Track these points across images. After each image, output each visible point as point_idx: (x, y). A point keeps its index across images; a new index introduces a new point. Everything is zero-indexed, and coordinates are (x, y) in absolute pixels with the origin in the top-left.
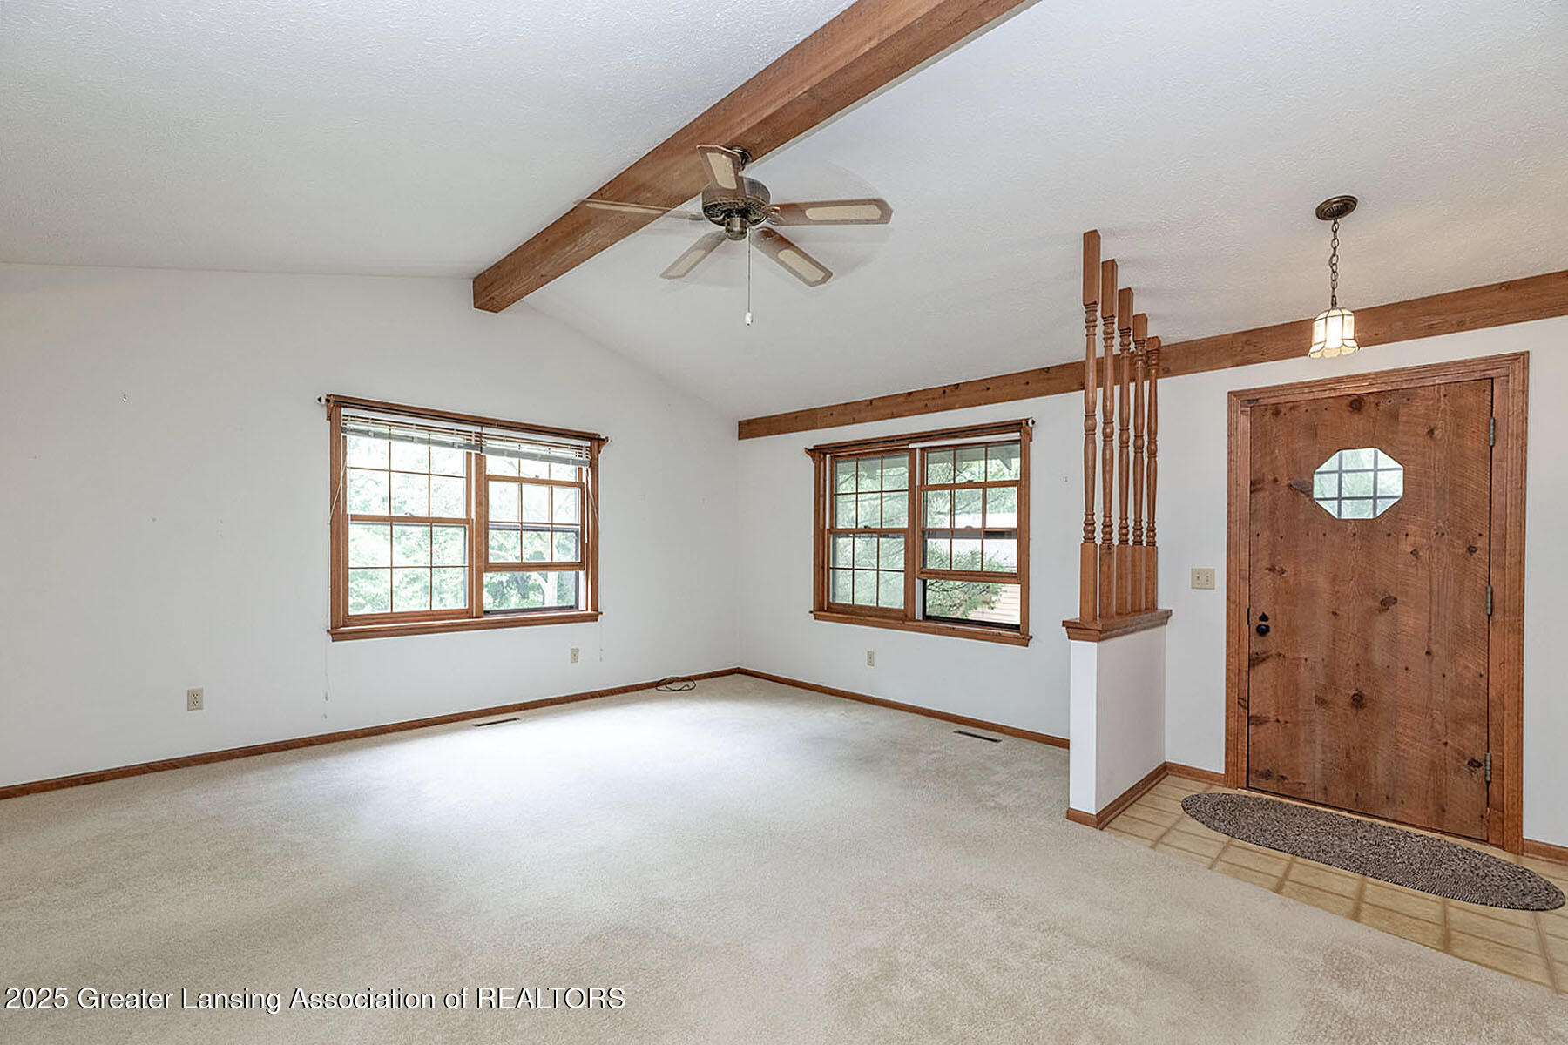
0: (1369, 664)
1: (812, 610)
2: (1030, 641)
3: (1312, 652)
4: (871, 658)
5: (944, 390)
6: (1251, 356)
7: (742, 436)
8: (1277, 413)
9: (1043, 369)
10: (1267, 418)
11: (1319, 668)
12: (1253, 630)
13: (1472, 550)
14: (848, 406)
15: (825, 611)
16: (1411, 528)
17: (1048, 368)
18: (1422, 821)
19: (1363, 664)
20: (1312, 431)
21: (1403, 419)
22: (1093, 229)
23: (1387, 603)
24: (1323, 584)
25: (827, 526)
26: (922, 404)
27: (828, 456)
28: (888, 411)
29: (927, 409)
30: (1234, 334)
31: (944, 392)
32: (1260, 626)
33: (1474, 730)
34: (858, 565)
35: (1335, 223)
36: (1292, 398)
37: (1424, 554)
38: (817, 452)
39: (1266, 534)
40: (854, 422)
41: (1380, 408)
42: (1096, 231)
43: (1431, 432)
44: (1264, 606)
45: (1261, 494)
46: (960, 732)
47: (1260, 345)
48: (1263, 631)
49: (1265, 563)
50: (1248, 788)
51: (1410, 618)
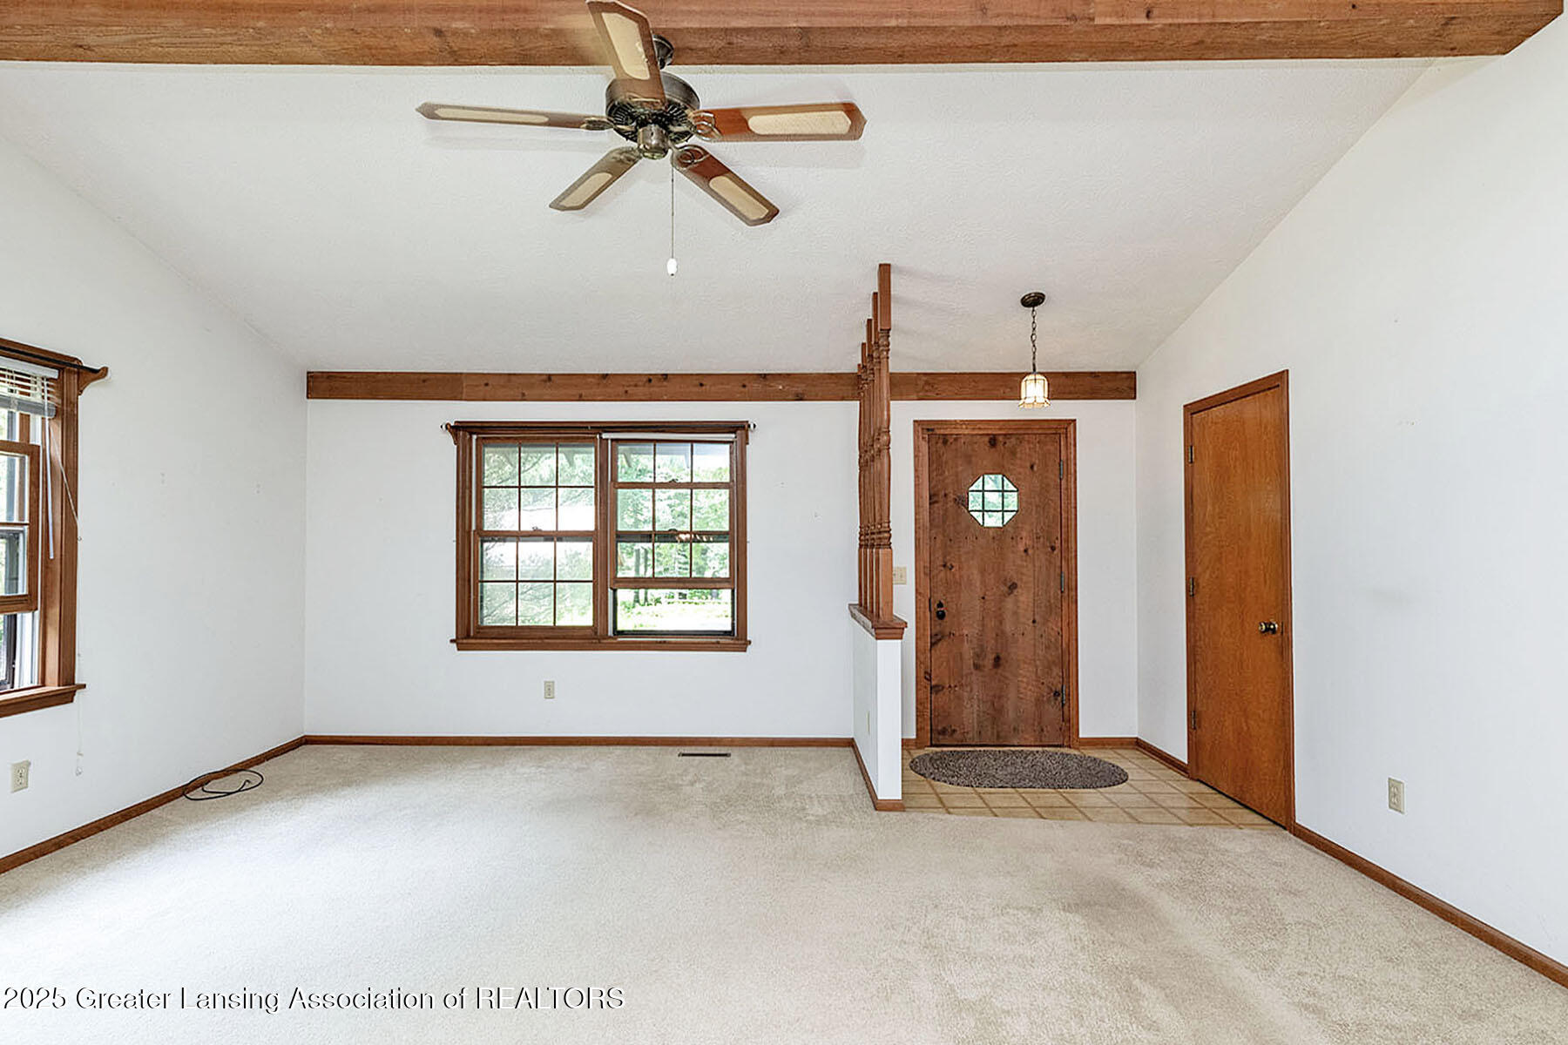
0: (1003, 632)
1: (454, 637)
2: (749, 647)
3: (970, 630)
4: (549, 691)
5: (650, 379)
6: (929, 394)
7: (312, 393)
8: (945, 442)
9: (761, 375)
10: (939, 445)
11: (975, 641)
12: (934, 614)
13: (1053, 549)
14: (513, 378)
15: (473, 638)
16: (1024, 534)
17: (765, 375)
18: (1031, 740)
19: (1000, 634)
20: (968, 459)
21: (1018, 455)
22: (888, 262)
23: (1013, 587)
24: (976, 577)
25: (474, 528)
26: (621, 390)
27: (475, 437)
28: (575, 392)
29: (627, 397)
30: (918, 374)
31: (650, 381)
32: (938, 612)
33: (1056, 671)
34: (522, 576)
35: (1033, 310)
36: (955, 432)
37: (1030, 552)
38: (460, 430)
39: (940, 537)
40: (523, 398)
41: (1006, 445)
42: (889, 265)
43: (1032, 467)
44: (939, 597)
45: (936, 505)
46: (684, 755)
47: (936, 386)
48: (941, 616)
49: (939, 562)
50: (932, 746)
51: (1024, 597)
